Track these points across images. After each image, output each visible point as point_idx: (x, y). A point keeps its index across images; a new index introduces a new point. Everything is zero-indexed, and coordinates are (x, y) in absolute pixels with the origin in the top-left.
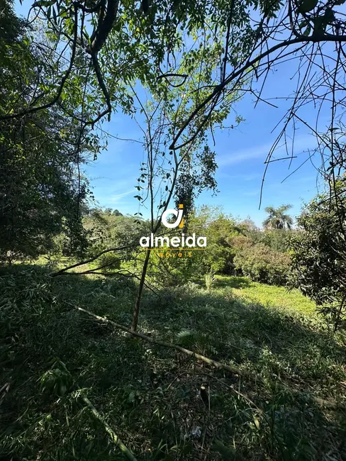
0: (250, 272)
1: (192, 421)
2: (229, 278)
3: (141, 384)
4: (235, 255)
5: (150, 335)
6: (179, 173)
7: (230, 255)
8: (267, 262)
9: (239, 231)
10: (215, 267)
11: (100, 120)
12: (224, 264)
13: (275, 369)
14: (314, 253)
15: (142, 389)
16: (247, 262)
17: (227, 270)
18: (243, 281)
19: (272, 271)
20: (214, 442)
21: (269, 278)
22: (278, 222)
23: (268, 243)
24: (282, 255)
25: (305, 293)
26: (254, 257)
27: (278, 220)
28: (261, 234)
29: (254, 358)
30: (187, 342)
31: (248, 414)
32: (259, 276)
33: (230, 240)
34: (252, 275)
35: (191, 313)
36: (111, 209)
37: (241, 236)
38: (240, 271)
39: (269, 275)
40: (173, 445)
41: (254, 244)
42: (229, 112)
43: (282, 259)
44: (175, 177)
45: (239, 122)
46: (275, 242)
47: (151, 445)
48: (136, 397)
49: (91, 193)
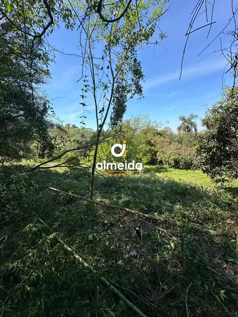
0: (168, 162)
1: (130, 247)
2: (154, 167)
3: (96, 229)
4: (158, 151)
5: (102, 202)
6: (116, 85)
7: (154, 151)
8: (180, 155)
9: (161, 135)
10: (145, 160)
11: (46, 34)
12: (151, 158)
13: (184, 216)
14: (213, 143)
15: (97, 232)
16: (166, 156)
17: (153, 162)
18: (163, 168)
19: (182, 160)
20: (145, 258)
21: (180, 165)
22: (188, 127)
23: (180, 142)
24: (190, 149)
25: (204, 172)
26: (170, 152)
27: (188, 125)
28: (176, 136)
29: (171, 211)
30: (127, 204)
31: (167, 241)
32: (173, 164)
33: (155, 141)
34: (170, 164)
35: (129, 188)
36: (70, 124)
37: (162, 138)
38: (161, 162)
39: (181, 163)
40: (119, 261)
41: (171, 143)
42: (154, 31)
43: (189, 153)
44: (113, 88)
45: (162, 38)
46: (185, 141)
47: (105, 262)
48: (94, 237)
49: (51, 108)
